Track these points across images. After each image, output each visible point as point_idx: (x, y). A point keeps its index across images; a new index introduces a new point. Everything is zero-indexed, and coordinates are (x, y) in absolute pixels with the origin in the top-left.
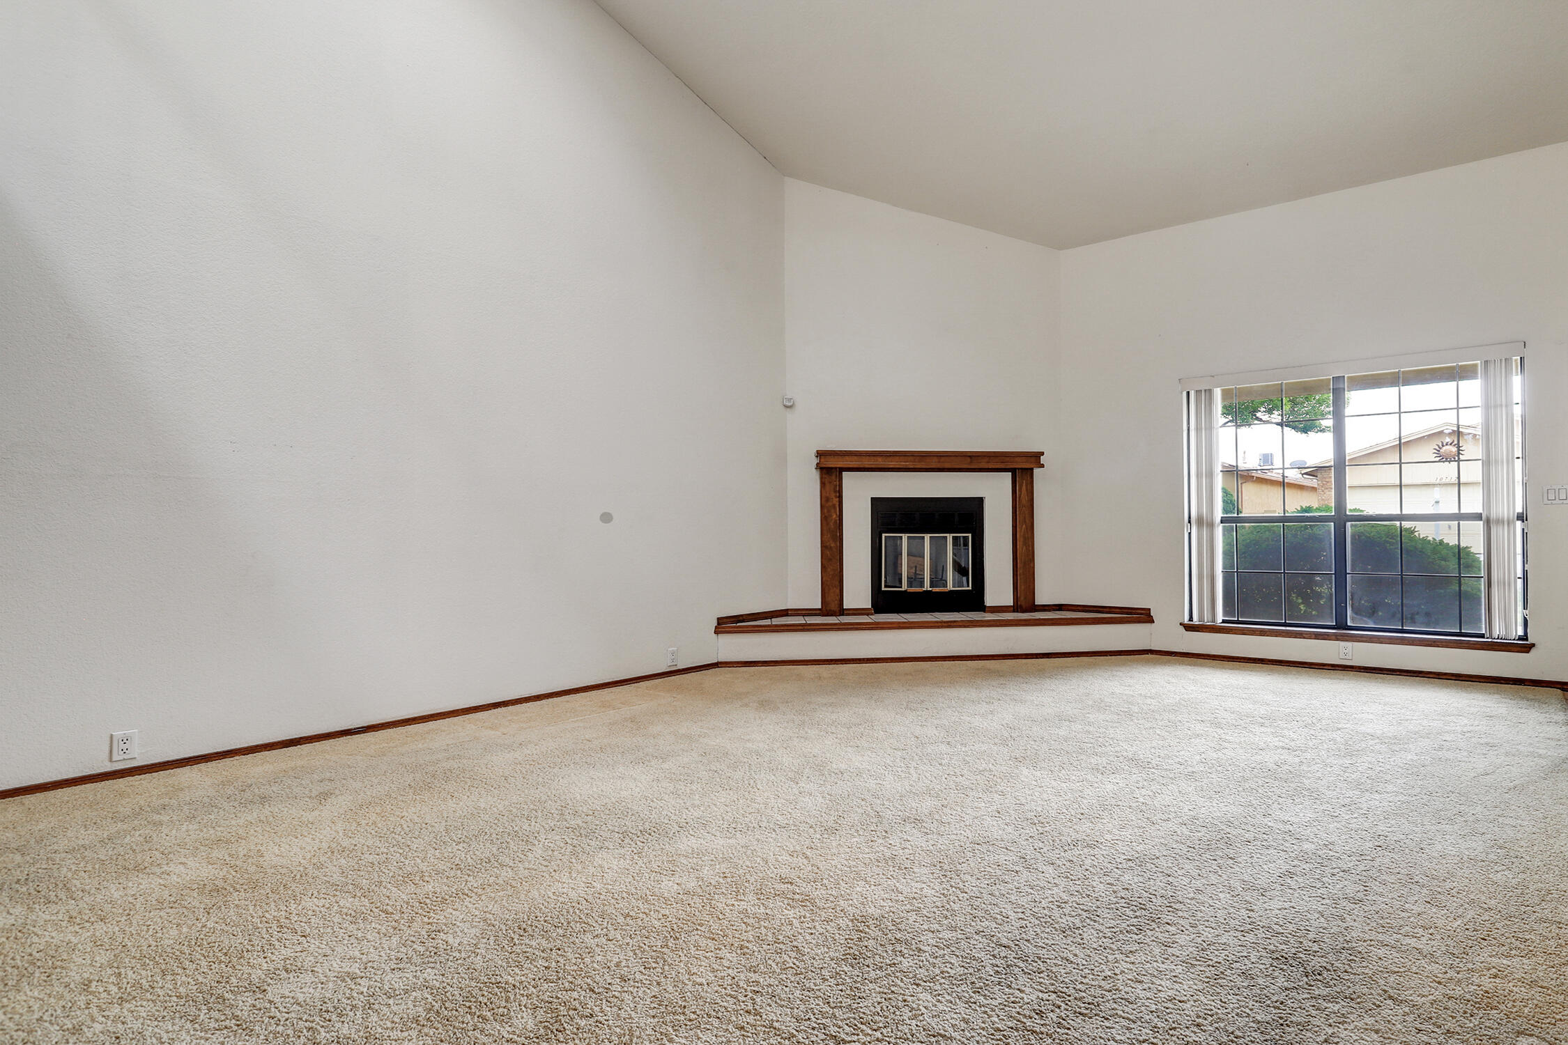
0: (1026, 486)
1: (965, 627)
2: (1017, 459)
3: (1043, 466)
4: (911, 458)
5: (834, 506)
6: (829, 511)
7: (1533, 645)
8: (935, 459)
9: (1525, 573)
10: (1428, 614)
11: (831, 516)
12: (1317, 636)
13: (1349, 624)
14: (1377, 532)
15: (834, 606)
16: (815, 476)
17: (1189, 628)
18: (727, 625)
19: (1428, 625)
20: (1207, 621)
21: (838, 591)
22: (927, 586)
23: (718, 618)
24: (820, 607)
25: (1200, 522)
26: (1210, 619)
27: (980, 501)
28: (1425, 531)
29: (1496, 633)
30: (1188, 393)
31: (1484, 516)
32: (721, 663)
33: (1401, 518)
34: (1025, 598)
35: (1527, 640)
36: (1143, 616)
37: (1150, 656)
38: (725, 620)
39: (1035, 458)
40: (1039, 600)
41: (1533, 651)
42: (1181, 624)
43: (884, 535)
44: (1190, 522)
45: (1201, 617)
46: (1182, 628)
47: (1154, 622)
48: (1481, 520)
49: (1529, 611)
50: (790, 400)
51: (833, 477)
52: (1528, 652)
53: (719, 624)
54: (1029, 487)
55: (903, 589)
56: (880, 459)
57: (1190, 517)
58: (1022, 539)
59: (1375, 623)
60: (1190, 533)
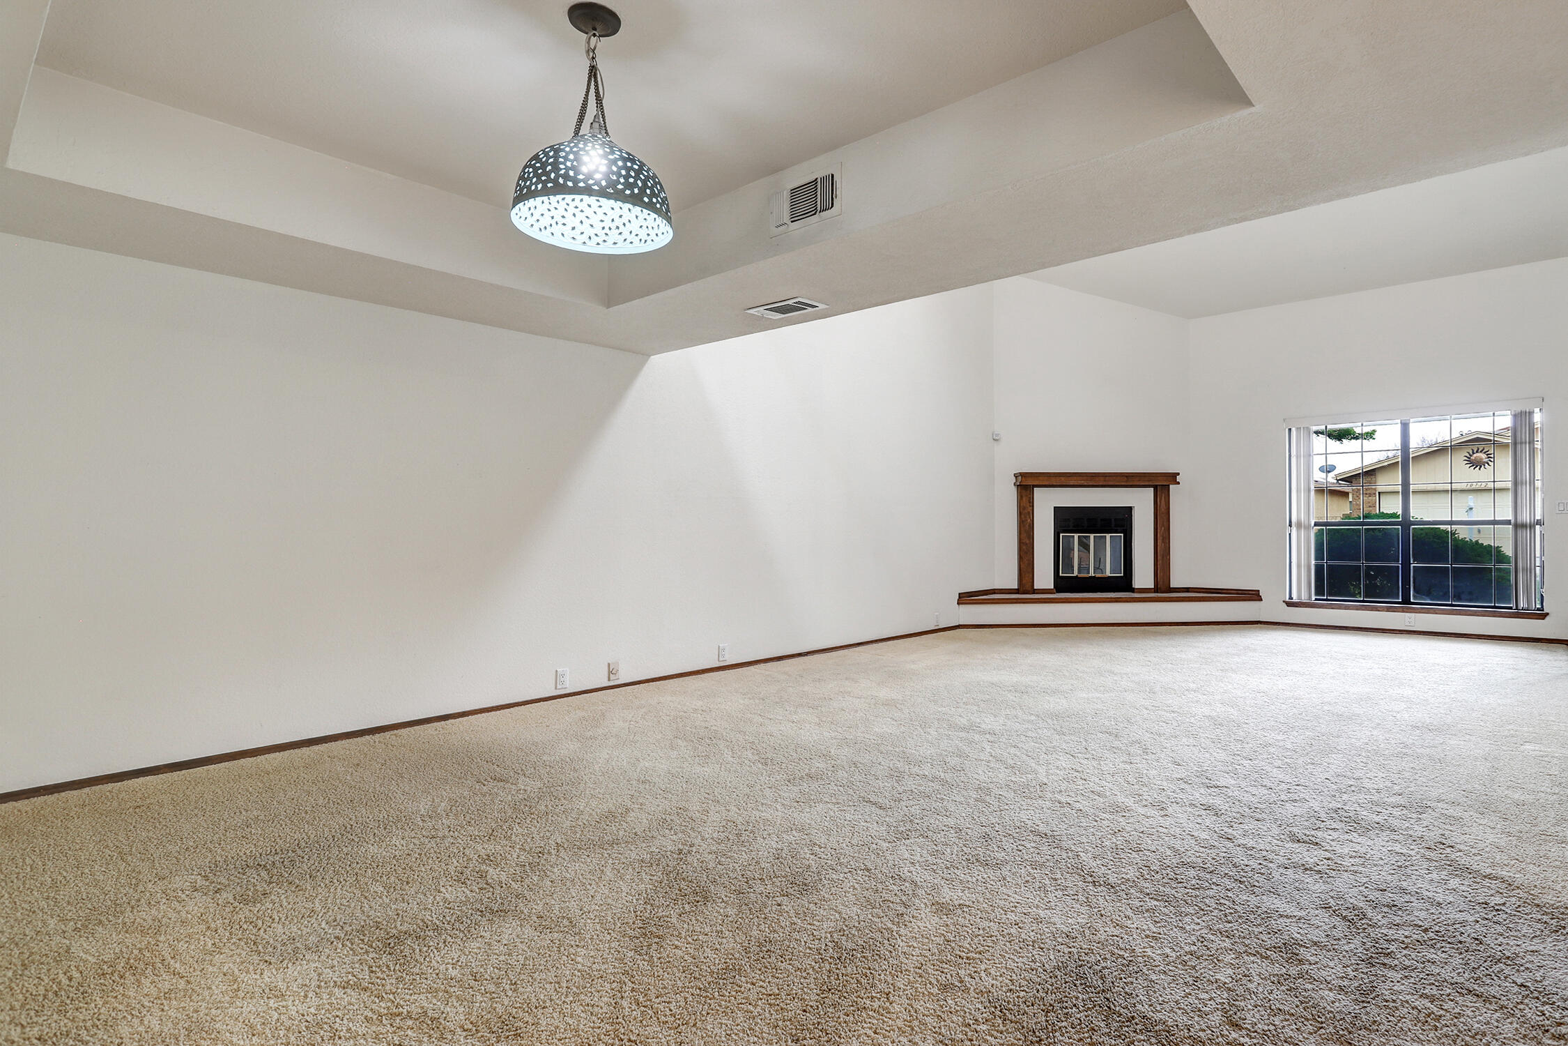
0: (1165, 497)
1: (1128, 602)
2: (1159, 478)
3: (1179, 483)
4: (1085, 478)
5: (1029, 513)
6: (1025, 517)
7: (1548, 614)
8: (1102, 479)
9: (1543, 562)
10: (1470, 593)
11: (1027, 520)
12: (1389, 609)
13: (1412, 600)
14: (1426, 534)
15: (1028, 587)
16: (1014, 490)
17: (1290, 604)
18: (966, 598)
19: (1470, 601)
20: (1304, 598)
21: (1031, 575)
22: (1092, 574)
23: (959, 594)
24: (1017, 588)
25: (1299, 525)
26: (1307, 597)
27: (1130, 509)
28: (1464, 533)
29: (1521, 605)
30: (1290, 430)
31: (1513, 522)
32: (961, 625)
33: (1451, 523)
34: (1163, 582)
35: (1543, 610)
36: (1254, 596)
37: (1259, 625)
38: (964, 595)
39: (1173, 478)
40: (1174, 583)
41: (1548, 618)
42: (1284, 602)
43: (1061, 535)
44: (1290, 526)
45: (1299, 596)
46: (1284, 605)
47: (1262, 600)
48: (1510, 524)
49: (1545, 591)
50: (997, 435)
51: (1029, 492)
52: (1543, 619)
53: (960, 597)
54: (1167, 497)
55: (1074, 575)
56: (1063, 479)
57: (1290, 522)
58: (1161, 538)
59: (1431, 600)
60: (1290, 534)
